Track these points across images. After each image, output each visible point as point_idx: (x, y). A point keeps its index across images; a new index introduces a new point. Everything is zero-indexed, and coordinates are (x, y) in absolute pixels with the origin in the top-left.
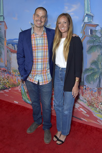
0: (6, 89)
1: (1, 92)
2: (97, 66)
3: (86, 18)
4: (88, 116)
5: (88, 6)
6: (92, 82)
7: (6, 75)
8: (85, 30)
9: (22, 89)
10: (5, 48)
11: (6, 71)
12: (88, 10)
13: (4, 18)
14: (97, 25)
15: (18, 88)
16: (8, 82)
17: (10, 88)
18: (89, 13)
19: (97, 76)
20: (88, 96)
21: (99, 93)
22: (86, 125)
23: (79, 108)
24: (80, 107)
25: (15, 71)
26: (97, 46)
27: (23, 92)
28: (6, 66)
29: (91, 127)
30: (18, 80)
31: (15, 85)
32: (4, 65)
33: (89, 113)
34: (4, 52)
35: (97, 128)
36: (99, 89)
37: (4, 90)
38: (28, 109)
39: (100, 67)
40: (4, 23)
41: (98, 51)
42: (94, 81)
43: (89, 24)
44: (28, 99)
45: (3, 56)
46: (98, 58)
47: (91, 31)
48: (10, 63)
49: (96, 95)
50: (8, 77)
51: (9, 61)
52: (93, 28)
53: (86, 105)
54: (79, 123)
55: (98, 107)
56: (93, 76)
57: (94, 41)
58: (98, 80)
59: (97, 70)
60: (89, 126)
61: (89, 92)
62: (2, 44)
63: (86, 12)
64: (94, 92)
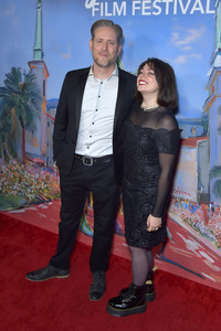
0: (43, 202)
1: (32, 208)
4: (217, 269)
7: (42, 172)
8: (215, 84)
10: (44, 116)
11: (43, 164)
13: (43, 55)
16: (47, 188)
17: (50, 200)
22: (214, 290)
23: (197, 251)
24: (201, 250)
28: (44, 155)
32: (39, 153)
34: (41, 125)
37: (38, 204)
40: (42, 66)
45: (38, 135)
50: (47, 177)
51: (50, 144)
54: (197, 284)
62: (38, 109)
63: (219, 45)
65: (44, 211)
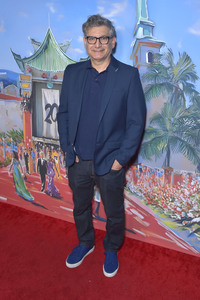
2: (163, 124)
3: (141, 29)
5: (143, 7)
6: (153, 157)
9: (14, 171)
12: (143, 15)
14: (162, 44)
15: (7, 170)
18: (145, 20)
19: (162, 145)
20: (146, 184)
21: (168, 178)
26: (162, 85)
27: (17, 178)
29: (154, 246)
30: (7, 153)
33: (149, 217)
35: (165, 249)
36: (168, 170)
38: (27, 212)
39: (168, 126)
41: (164, 96)
42: (157, 154)
43: (145, 41)
44: (27, 191)
46: (165, 109)
47: (150, 55)
49: (163, 182)
52: (154, 51)
53: (142, 203)
55: (166, 207)
56: (156, 144)
57: (157, 75)
58: (165, 153)
59: (162, 133)
60: (149, 245)
61: (147, 176)
64: (157, 177)
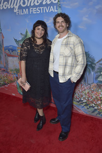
0: (6, 84)
10: (3, 53)
11: (5, 71)
13: (1, 30)
16: (7, 79)
17: (9, 84)
25: (12, 70)
28: (5, 67)
31: (12, 82)
32: (3, 66)
34: (3, 56)
40: (1, 34)
45: (2, 59)
48: (8, 65)
50: (7, 75)
51: (7, 63)
62: (1, 50)
65: (7, 88)
